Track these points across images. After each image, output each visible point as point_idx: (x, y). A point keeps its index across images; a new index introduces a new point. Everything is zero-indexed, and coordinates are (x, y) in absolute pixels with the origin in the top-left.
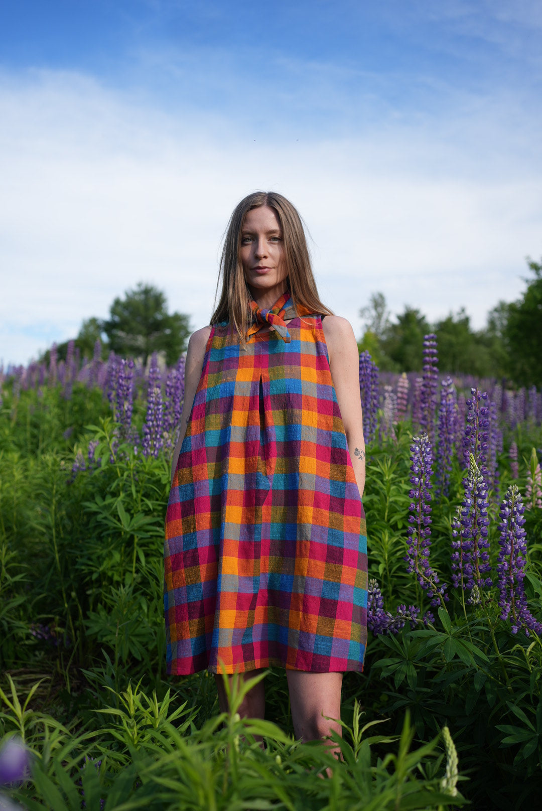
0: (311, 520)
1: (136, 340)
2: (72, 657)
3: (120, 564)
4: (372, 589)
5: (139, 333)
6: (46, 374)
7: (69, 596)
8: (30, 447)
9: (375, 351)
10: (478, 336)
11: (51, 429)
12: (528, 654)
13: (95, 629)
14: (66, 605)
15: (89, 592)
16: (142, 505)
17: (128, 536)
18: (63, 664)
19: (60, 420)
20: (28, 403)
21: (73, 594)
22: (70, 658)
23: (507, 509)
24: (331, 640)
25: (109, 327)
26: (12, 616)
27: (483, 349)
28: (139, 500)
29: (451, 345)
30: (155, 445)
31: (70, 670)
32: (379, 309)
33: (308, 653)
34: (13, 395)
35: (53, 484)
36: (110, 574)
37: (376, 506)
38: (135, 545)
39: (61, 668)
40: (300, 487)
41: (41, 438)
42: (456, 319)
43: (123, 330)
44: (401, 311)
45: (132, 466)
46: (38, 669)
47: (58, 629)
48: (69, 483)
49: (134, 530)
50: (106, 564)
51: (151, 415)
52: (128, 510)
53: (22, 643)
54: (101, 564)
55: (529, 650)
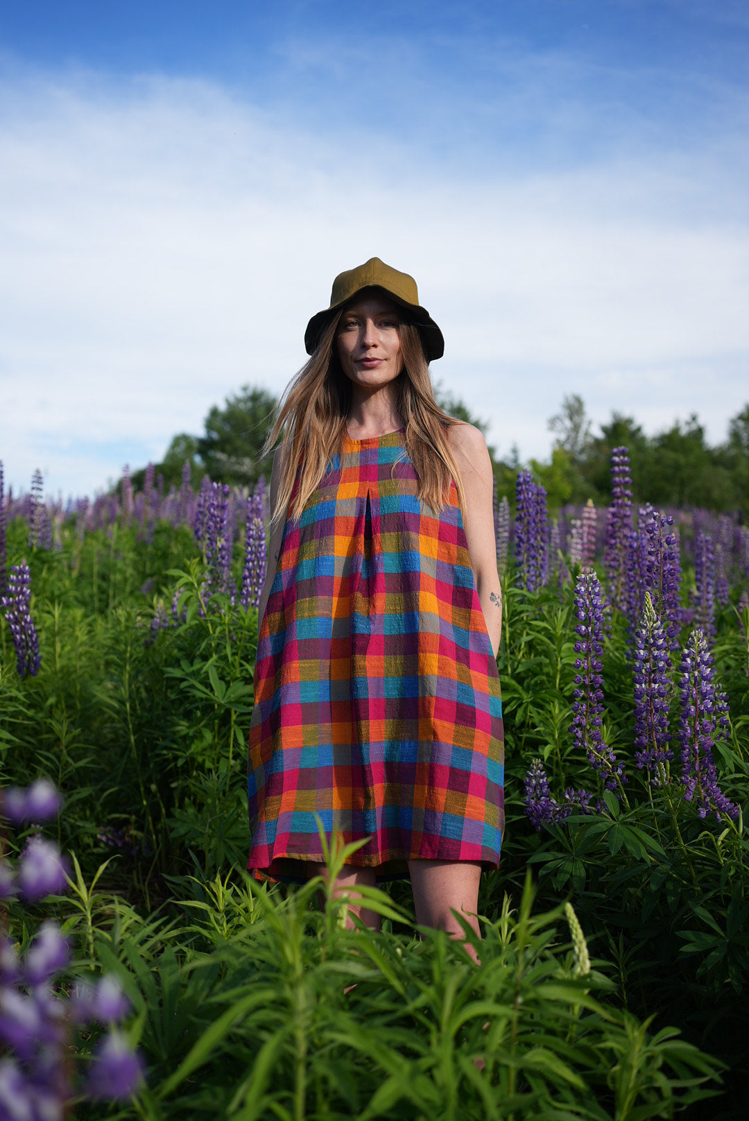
0: (436, 670)
1: (242, 464)
2: (152, 869)
3: (212, 747)
4: (535, 772)
5: (246, 454)
6: (119, 511)
7: (148, 790)
8: (97, 604)
9: (568, 475)
10: (716, 454)
11: (126, 580)
12: (719, 843)
13: (182, 830)
14: (145, 803)
15: (173, 785)
16: (242, 671)
17: (222, 711)
18: (140, 877)
19: (135, 568)
20: (96, 546)
21: (153, 787)
22: (149, 869)
23: (689, 660)
24: (462, 822)
25: (205, 447)
26: (76, 816)
27: (723, 472)
28: (237, 664)
29: (677, 467)
30: (256, 593)
31: (150, 884)
32: (576, 418)
33: (433, 836)
34: (74, 537)
35: (126, 646)
36: (200, 759)
37: (546, 670)
38: (232, 723)
39: (139, 882)
40: (420, 630)
41: (111, 593)
42: (684, 431)
43: (223, 451)
44: (607, 420)
45: (227, 620)
46: (110, 885)
47: (133, 832)
48: (147, 645)
49: (230, 703)
50: (196, 747)
51: (251, 553)
52: (222, 678)
53: (89, 851)
54: (188, 747)
55: (721, 838)
